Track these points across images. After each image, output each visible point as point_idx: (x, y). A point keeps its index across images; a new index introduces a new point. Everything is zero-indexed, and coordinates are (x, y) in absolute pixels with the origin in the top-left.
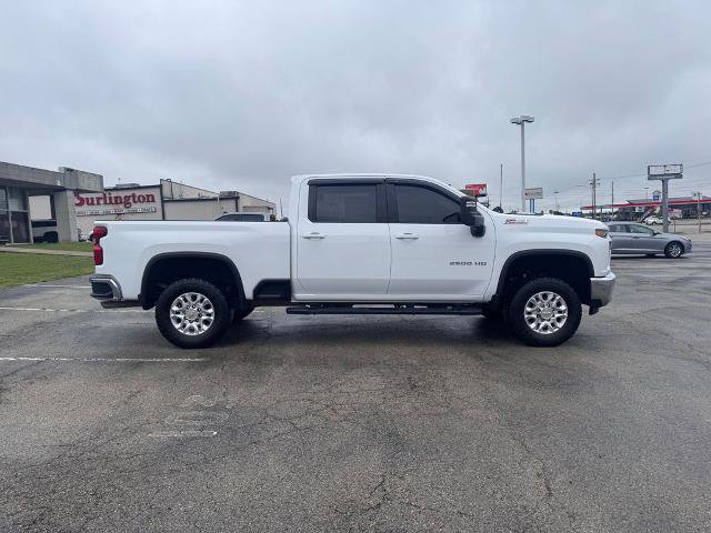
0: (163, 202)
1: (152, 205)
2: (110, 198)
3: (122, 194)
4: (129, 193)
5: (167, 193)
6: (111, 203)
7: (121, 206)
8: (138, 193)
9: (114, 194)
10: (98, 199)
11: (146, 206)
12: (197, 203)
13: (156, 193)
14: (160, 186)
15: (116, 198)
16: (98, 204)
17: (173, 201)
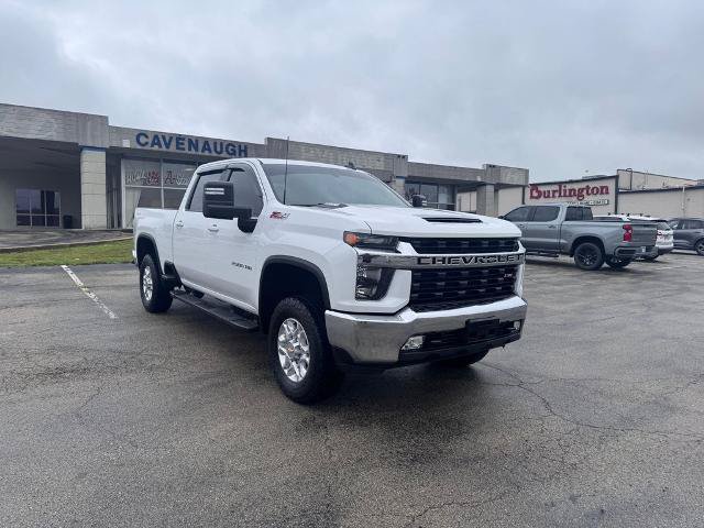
0: (618, 193)
1: (605, 197)
2: (565, 191)
3: (576, 187)
4: (584, 185)
5: (624, 184)
6: (565, 196)
7: (575, 199)
8: (592, 185)
9: (569, 187)
10: (554, 192)
11: (599, 197)
12: (661, 194)
13: (611, 185)
14: (616, 178)
15: (570, 190)
16: (554, 196)
17: (629, 192)
